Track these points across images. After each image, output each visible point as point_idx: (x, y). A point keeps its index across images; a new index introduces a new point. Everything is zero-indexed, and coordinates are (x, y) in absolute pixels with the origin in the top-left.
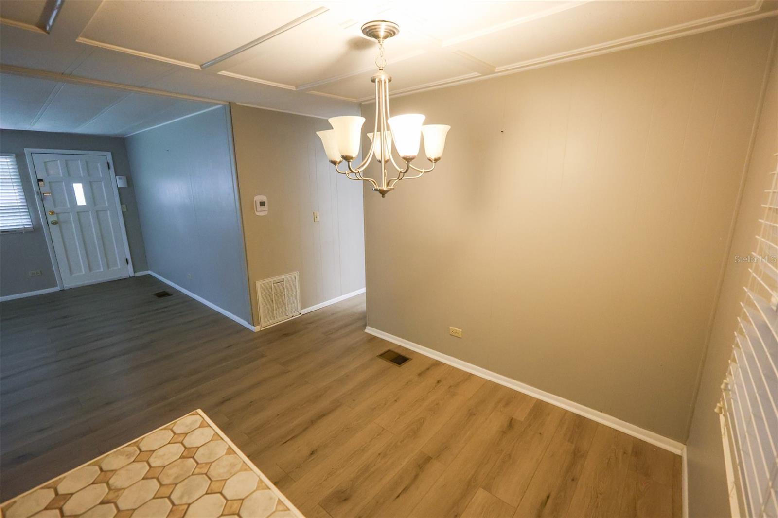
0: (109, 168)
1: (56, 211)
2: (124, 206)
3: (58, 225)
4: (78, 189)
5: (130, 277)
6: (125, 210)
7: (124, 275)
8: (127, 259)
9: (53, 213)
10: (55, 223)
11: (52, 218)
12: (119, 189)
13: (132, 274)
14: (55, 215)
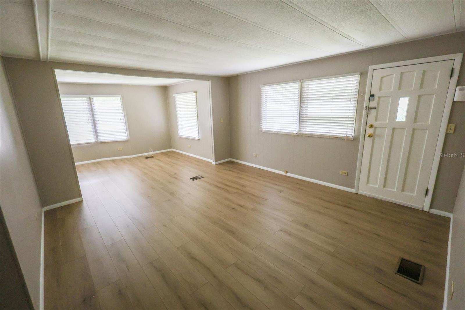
0: (451, 76)
1: (375, 125)
2: (453, 126)
3: (372, 138)
4: (404, 103)
5: (422, 210)
6: (452, 132)
7: (417, 206)
8: (427, 190)
9: (371, 126)
10: (370, 136)
11: (370, 131)
12: (454, 103)
13: (426, 208)
14: (373, 129)
